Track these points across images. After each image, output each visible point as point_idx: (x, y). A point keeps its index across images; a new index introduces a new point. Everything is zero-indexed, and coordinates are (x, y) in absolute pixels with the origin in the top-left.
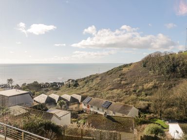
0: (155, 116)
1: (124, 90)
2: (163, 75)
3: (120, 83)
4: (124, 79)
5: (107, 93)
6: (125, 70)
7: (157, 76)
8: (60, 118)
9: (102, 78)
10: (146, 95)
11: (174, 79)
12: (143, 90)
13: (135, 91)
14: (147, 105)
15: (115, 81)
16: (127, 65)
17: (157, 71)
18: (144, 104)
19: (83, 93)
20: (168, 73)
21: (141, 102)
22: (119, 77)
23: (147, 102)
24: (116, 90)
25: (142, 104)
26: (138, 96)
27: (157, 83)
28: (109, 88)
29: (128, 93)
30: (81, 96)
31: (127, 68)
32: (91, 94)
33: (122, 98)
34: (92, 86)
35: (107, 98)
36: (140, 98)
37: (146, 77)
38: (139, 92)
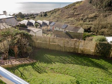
0: (93, 33)
1: (76, 18)
2: (102, 9)
3: (73, 14)
4: (76, 11)
5: (65, 20)
6: (77, 5)
7: (98, 10)
8: (35, 33)
9: (62, 10)
10: (89, 21)
11: (109, 11)
12: (88, 18)
13: (82, 19)
14: (89, 27)
15: (70, 13)
16: (79, 2)
17: (99, 6)
18: (87, 27)
19: (50, 20)
20: (106, 7)
21: (85, 25)
22: (73, 10)
23: (90, 26)
24: (71, 18)
25: (86, 27)
26: (84, 22)
27: (97, 14)
28: (66, 17)
29: (78, 20)
30: (49, 22)
31: (79, 4)
32: (55, 21)
33: (74, 23)
34: (55, 16)
35: (65, 23)
36: (85, 23)
37: (91, 10)
38: (85, 19)
